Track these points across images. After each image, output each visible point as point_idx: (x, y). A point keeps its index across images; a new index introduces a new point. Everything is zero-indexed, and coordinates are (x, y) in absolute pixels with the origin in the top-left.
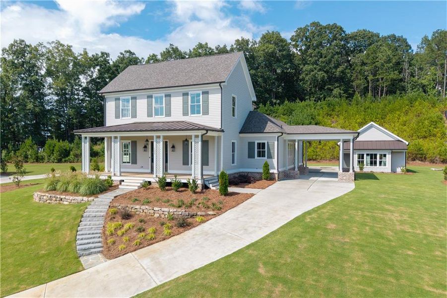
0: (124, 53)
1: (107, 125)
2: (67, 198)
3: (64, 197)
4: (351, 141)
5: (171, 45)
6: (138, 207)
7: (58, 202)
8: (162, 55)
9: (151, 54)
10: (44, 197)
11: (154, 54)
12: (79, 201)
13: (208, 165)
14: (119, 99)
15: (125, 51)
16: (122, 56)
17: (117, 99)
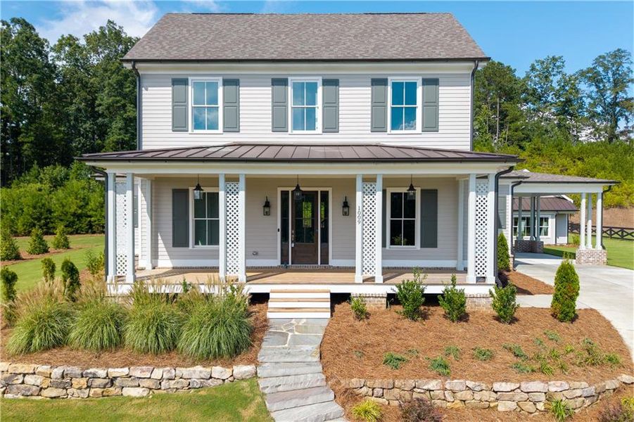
0: (9, 22)
1: (144, 148)
2: (137, 373)
3: (126, 370)
4: (600, 196)
5: (109, 21)
6: (432, 385)
7: (99, 391)
8: (88, 39)
9: (66, 35)
10: (28, 379)
11: (70, 36)
12: (196, 383)
13: (436, 247)
14: (184, 82)
15: (13, 20)
16: (5, 27)
17: (180, 82)
